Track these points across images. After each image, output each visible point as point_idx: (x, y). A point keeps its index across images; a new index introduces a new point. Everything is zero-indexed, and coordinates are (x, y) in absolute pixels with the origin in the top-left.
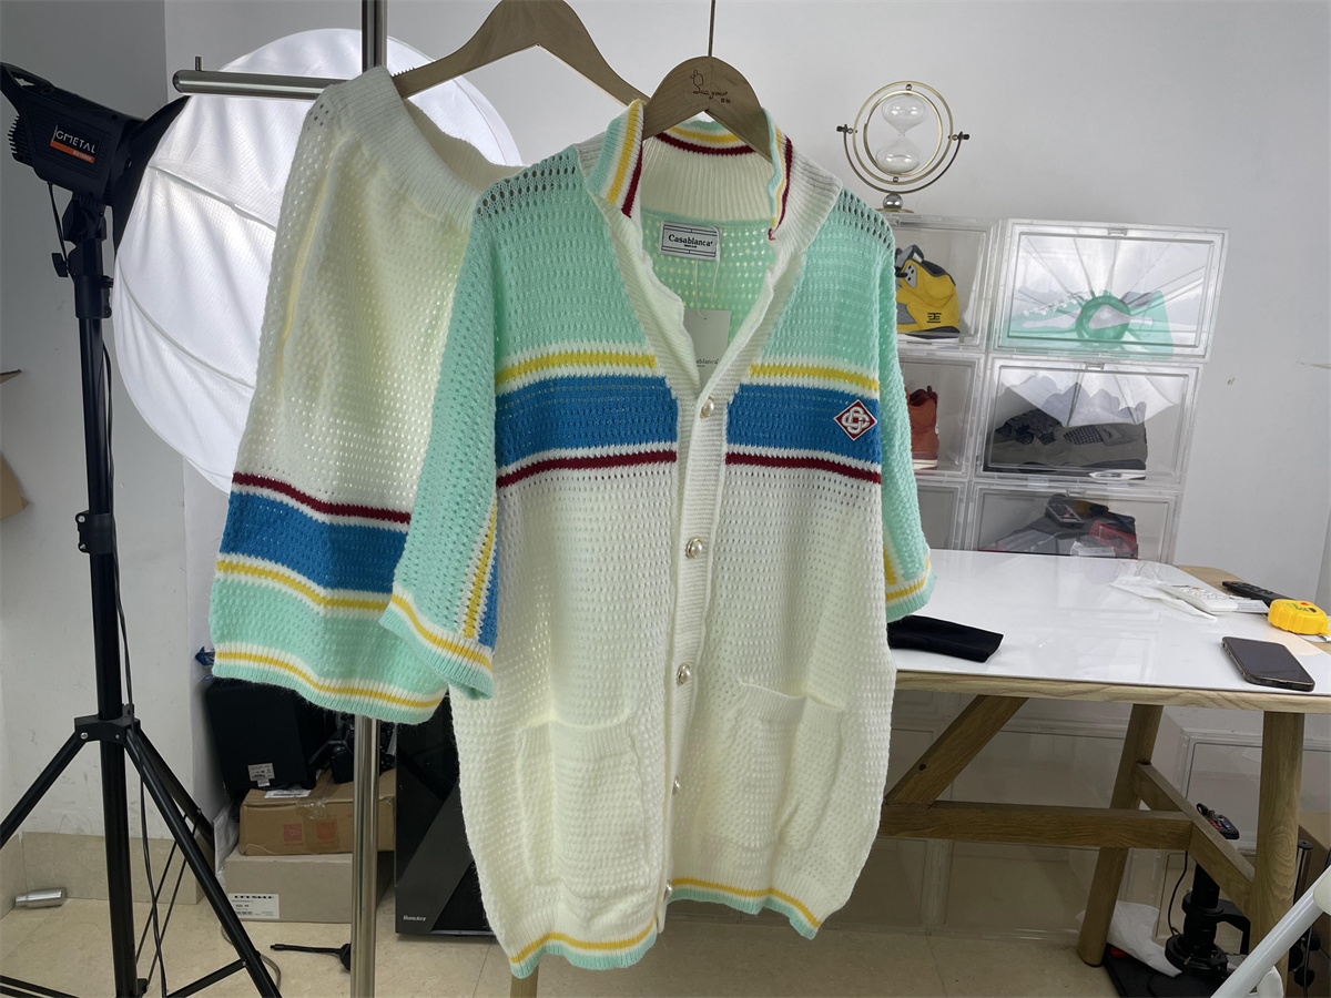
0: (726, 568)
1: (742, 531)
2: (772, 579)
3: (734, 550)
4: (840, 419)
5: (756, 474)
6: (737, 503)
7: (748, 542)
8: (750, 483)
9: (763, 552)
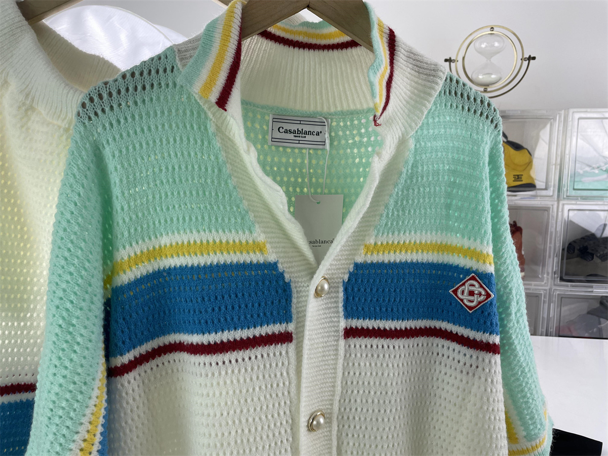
0: (350, 435)
1: (364, 401)
2: (396, 444)
3: (357, 419)
4: (455, 292)
5: (375, 347)
6: (357, 374)
7: (370, 411)
8: (370, 355)
9: (386, 420)
